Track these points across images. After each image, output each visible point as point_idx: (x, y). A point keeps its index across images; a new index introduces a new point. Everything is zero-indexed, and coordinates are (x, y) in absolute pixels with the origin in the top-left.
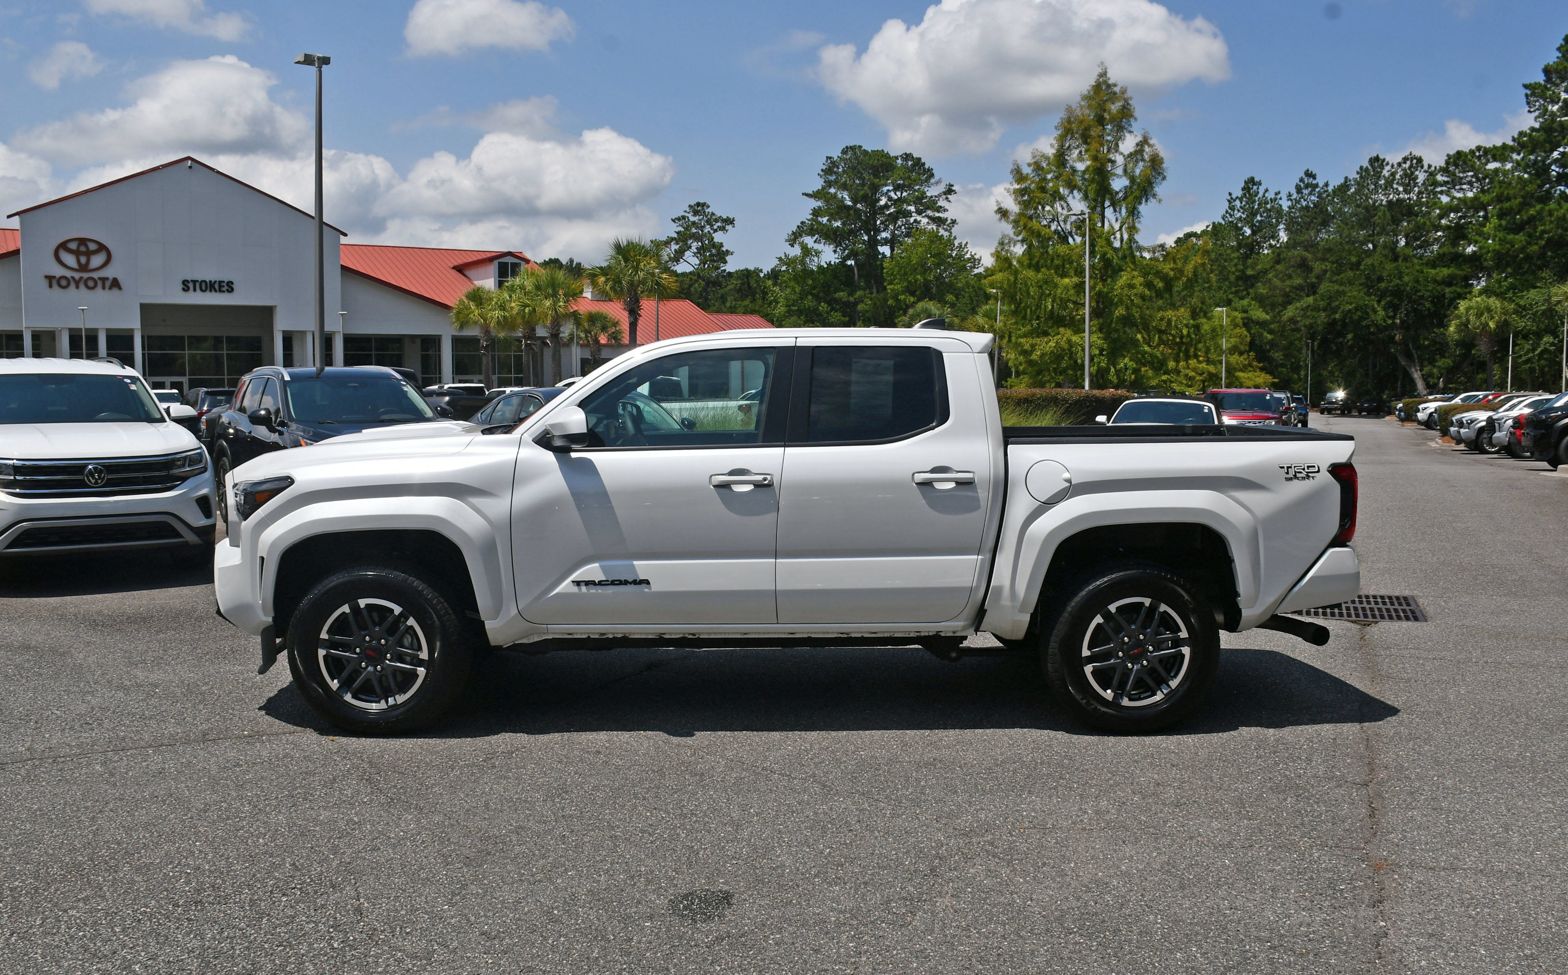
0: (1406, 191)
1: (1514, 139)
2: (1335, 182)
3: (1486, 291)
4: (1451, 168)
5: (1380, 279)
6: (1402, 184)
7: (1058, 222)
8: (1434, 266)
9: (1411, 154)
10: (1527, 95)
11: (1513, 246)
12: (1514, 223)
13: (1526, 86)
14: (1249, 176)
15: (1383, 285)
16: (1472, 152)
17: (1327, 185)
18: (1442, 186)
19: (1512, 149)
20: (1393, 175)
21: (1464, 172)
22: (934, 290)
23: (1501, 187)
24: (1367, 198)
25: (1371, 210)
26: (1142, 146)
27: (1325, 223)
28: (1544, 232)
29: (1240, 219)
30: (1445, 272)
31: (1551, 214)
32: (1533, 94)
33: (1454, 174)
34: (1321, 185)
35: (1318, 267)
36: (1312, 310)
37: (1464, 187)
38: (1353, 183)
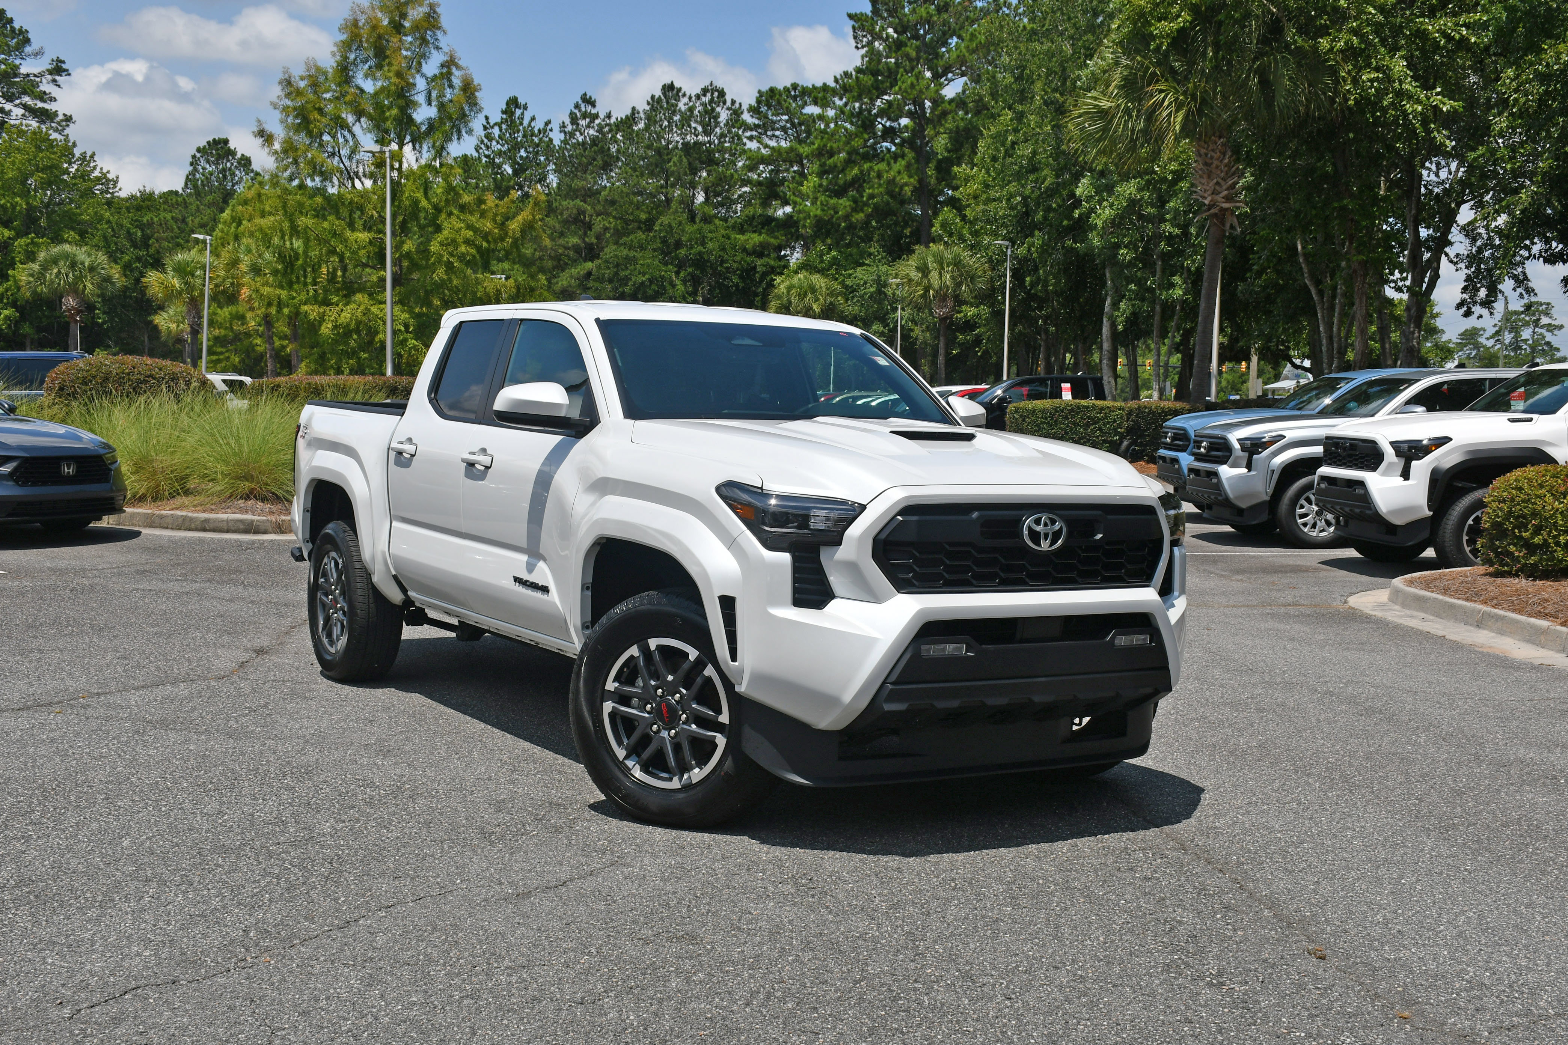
0: (706, 133)
1: (836, 81)
2: (620, 113)
3: (805, 266)
4: (764, 109)
5: (678, 244)
6: (701, 123)
7: (340, 157)
8: (742, 231)
9: (711, 84)
10: (854, 28)
11: (837, 213)
12: (836, 184)
13: (850, 16)
14: (512, 95)
15: (682, 252)
16: (787, 90)
17: (609, 116)
18: (751, 130)
19: (834, 92)
20: (691, 110)
21: (778, 115)
22: (43, 222)
23: (822, 138)
24: (660, 137)
25: (663, 154)
26: (448, 67)
27: (607, 167)
28: (872, 197)
29: (500, 153)
30: (754, 239)
31: (879, 176)
32: (862, 28)
33: (766, 117)
34: (602, 116)
35: (599, 224)
36: (595, 280)
37: (777, 133)
38: (643, 116)
